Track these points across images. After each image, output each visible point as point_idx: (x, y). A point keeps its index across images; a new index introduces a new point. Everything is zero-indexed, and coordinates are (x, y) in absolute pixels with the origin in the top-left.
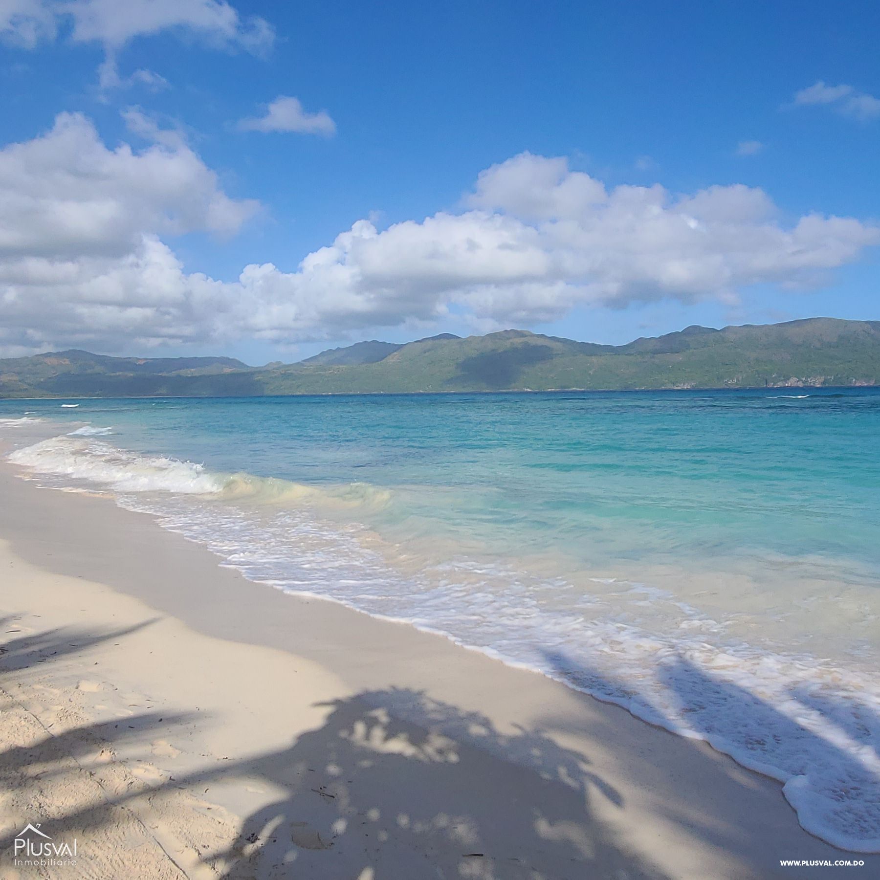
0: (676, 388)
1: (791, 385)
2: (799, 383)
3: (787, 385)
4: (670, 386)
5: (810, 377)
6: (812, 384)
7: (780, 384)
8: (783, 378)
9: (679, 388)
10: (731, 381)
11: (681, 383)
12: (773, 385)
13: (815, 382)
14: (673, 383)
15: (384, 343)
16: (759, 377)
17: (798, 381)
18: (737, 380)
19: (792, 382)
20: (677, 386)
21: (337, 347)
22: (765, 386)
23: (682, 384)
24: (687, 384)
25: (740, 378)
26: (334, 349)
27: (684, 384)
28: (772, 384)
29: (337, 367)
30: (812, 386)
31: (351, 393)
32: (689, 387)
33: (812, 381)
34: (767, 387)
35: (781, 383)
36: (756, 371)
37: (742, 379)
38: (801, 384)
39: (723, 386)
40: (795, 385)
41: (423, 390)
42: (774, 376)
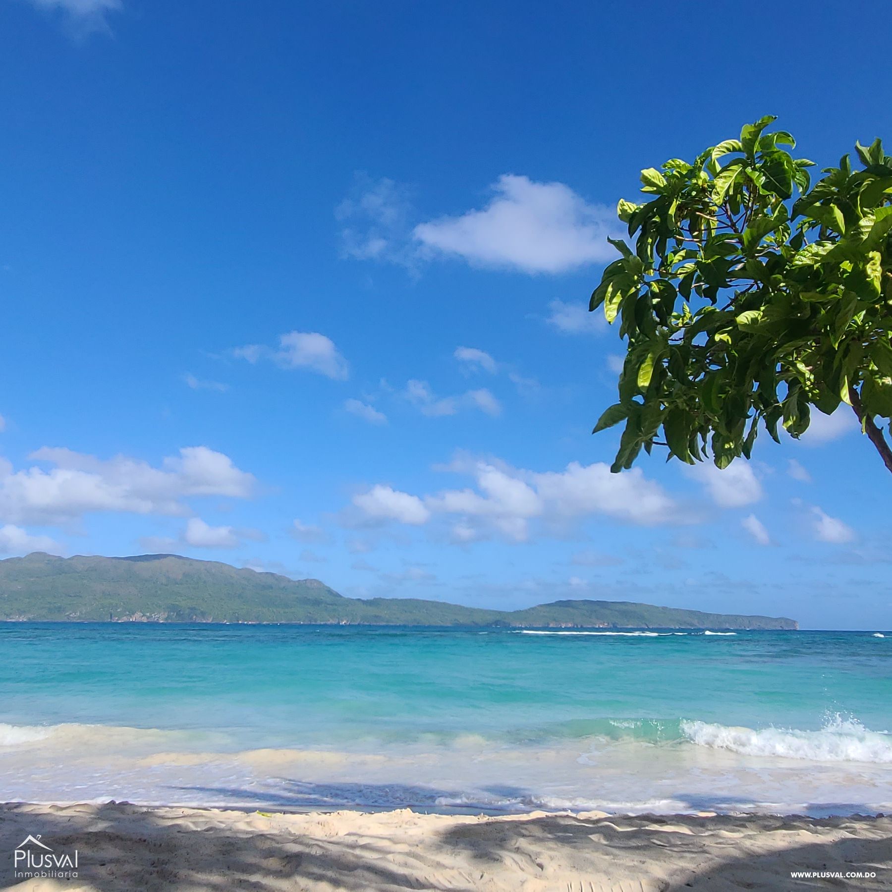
1: (135, 620)
2: (143, 618)
3: (131, 620)
5: (154, 613)
6: (155, 620)
7: (125, 619)
8: (128, 613)
10: (74, 614)
11: (15, 615)
12: (118, 620)
13: (159, 618)
14: (7, 615)
16: (104, 611)
17: (143, 616)
18: (80, 612)
19: (137, 617)
20: (10, 618)
22: (109, 620)
23: (18, 616)
25: (84, 611)
28: (117, 618)
30: (155, 622)
33: (156, 616)
34: (111, 621)
35: (125, 617)
36: (101, 604)
37: (86, 612)
38: (145, 620)
39: (65, 619)
40: (139, 620)
42: (119, 610)
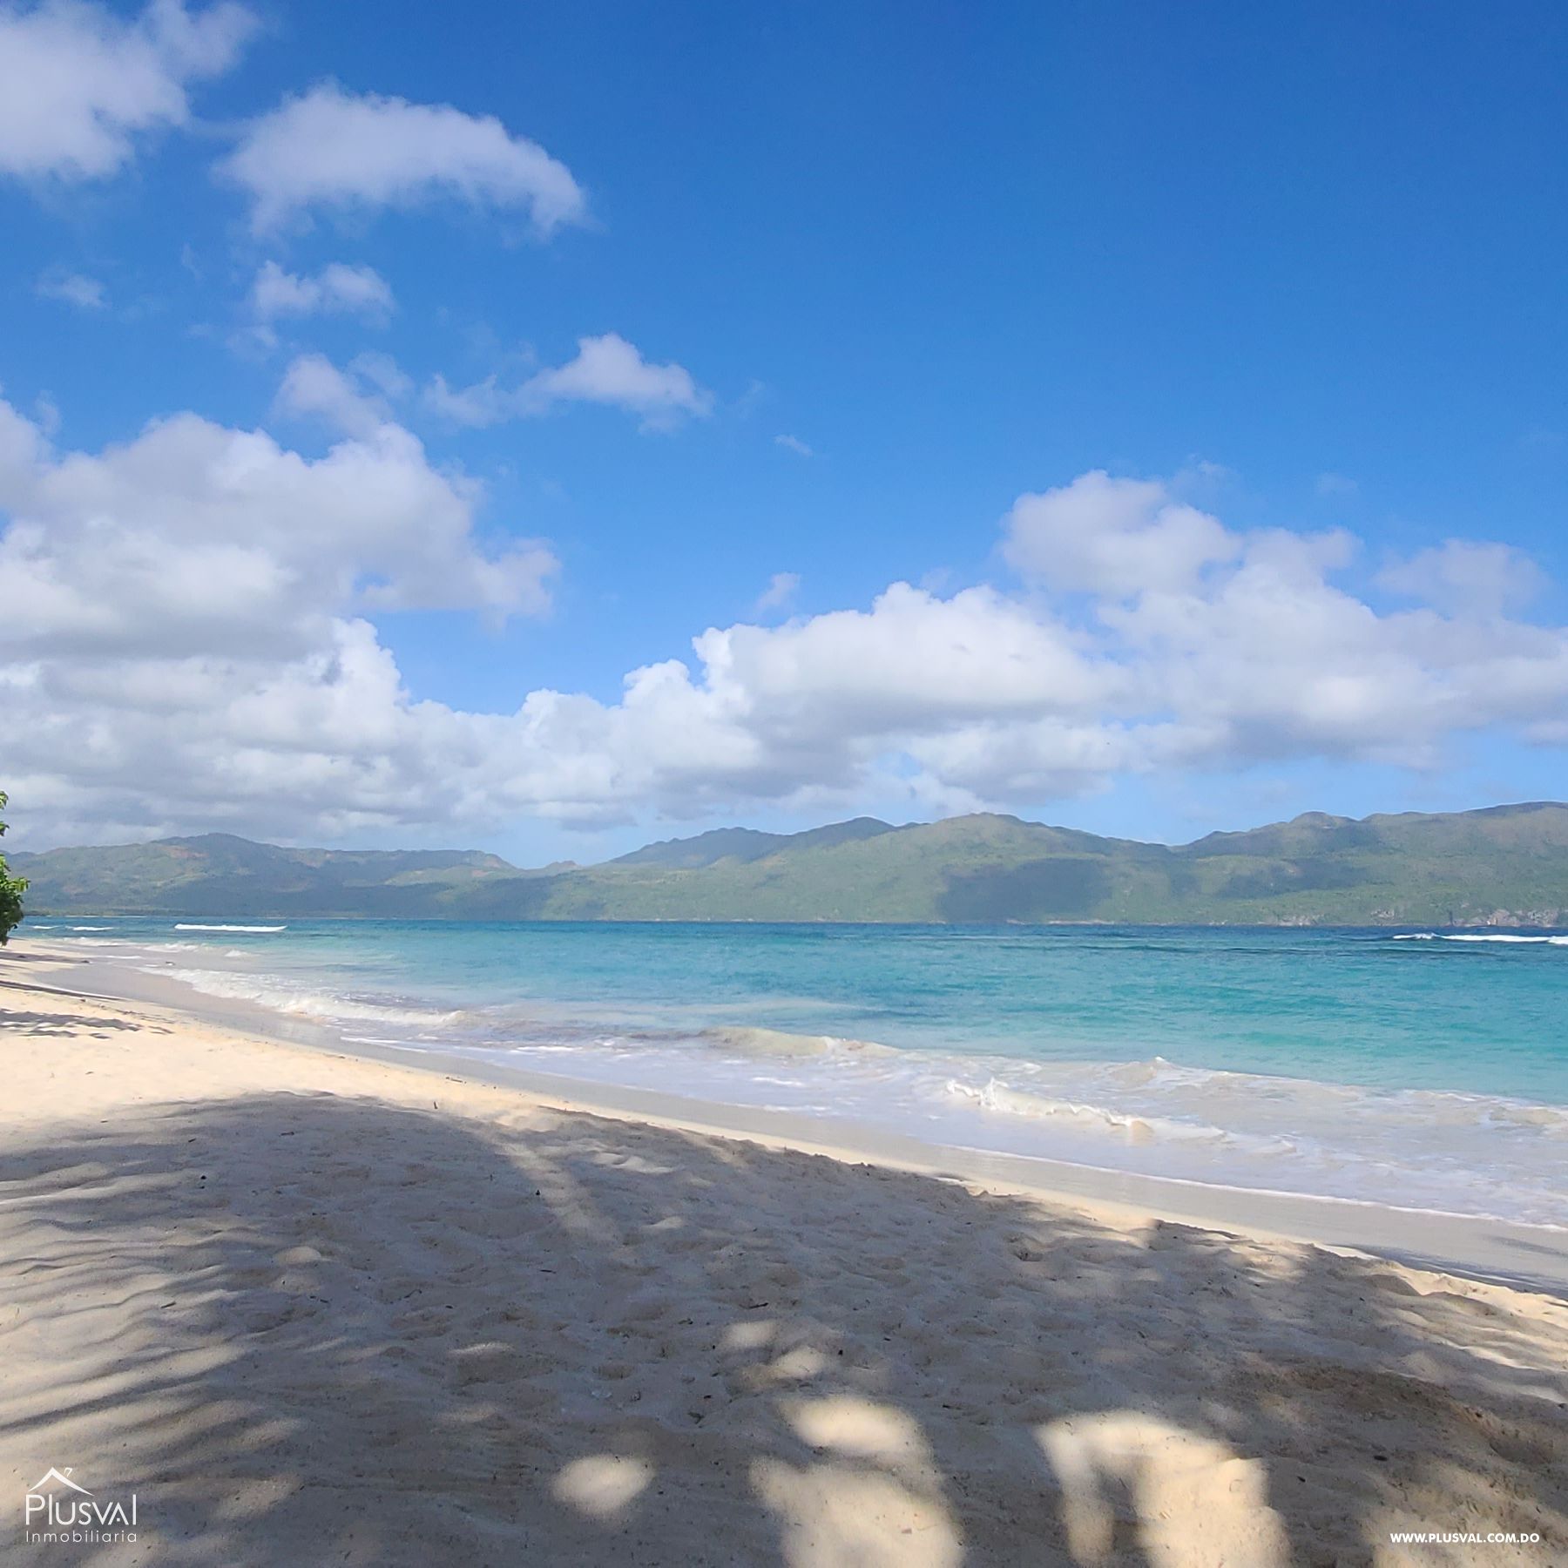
0: (1283, 924)
1: (1498, 922)
2: (1512, 919)
3: (1490, 923)
4: (1271, 921)
5: (1531, 910)
6: (1536, 923)
7: (1478, 921)
8: (1482, 910)
9: (1289, 924)
10: (1385, 913)
11: (1291, 914)
12: (1460, 923)
13: (1540, 919)
14: (1278, 916)
15: (755, 831)
16: (1438, 907)
17: (1510, 916)
18: (1396, 911)
19: (1496, 917)
20: (1285, 921)
21: (672, 838)
22: (1449, 923)
23: (1294, 918)
24: (1303, 917)
25: (1402, 909)
26: (666, 841)
27: (1298, 917)
28: (1459, 920)
29: (671, 873)
30: (1534, 925)
31: (695, 919)
32: (1308, 924)
33: (1535, 916)
34: (1453, 925)
35: (1478, 918)
36: (1431, 895)
37: (1405, 910)
38: (1515, 922)
39: (1369, 923)
40: (1504, 922)
41: (824, 917)
42: (1464, 905)
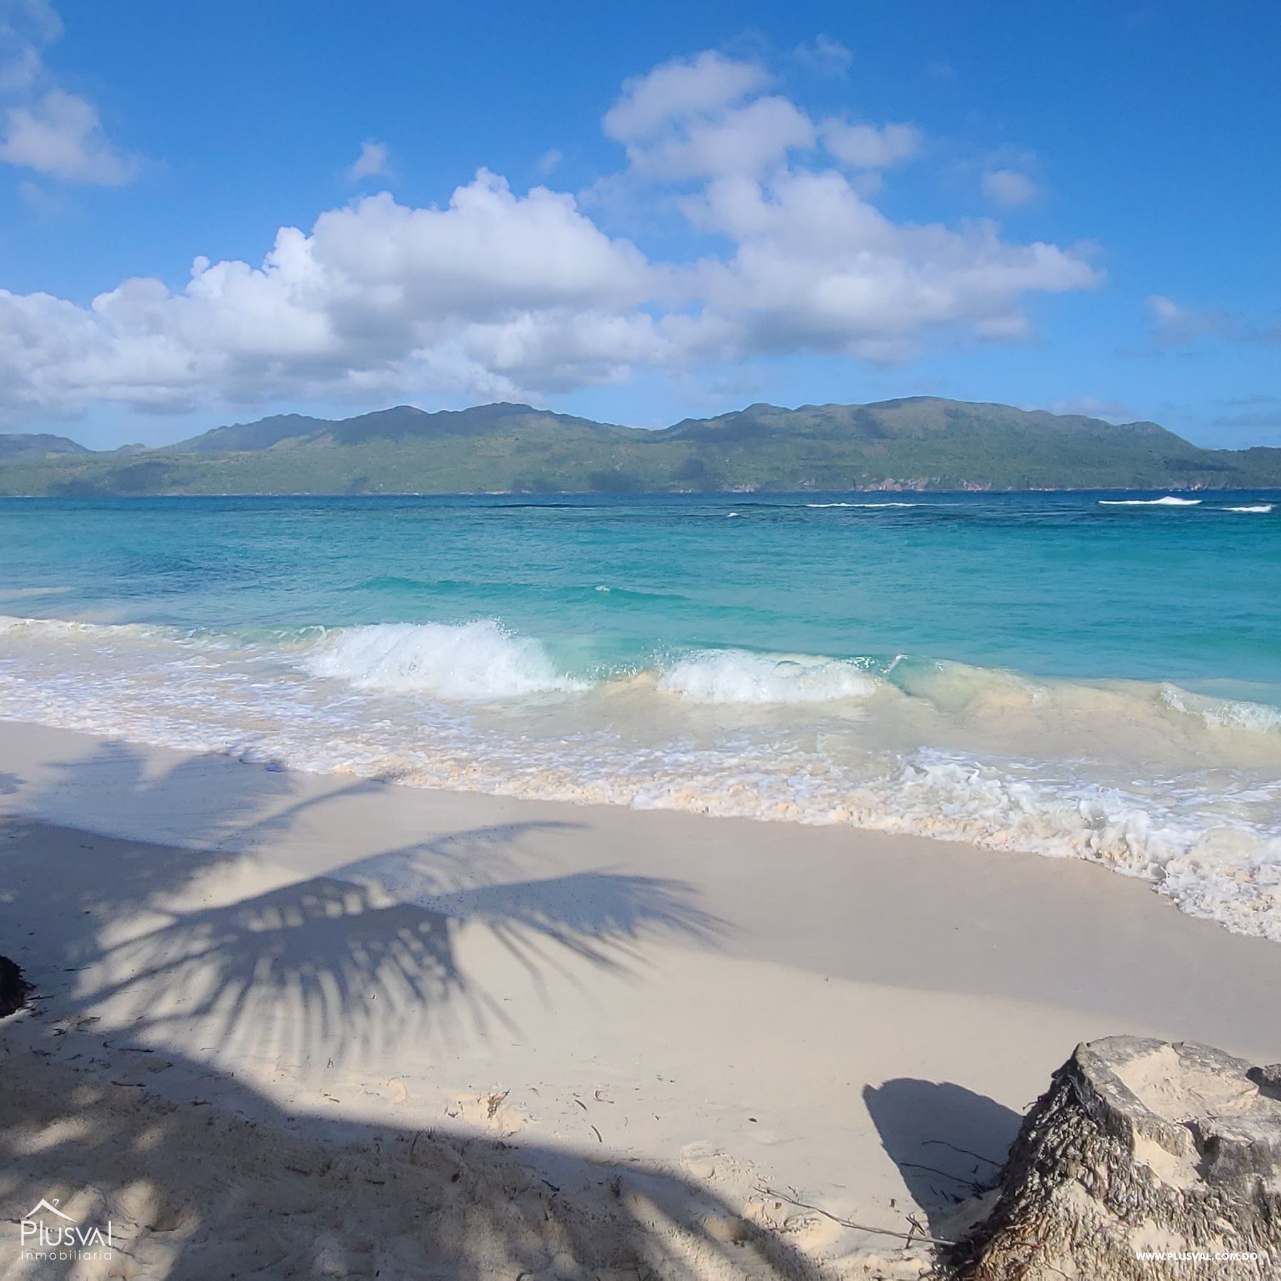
0: (734, 491)
1: (885, 488)
2: (895, 486)
3: (880, 489)
4: (726, 489)
5: (910, 478)
6: (913, 488)
7: (872, 487)
8: (875, 480)
9: (738, 491)
10: (808, 482)
11: (741, 485)
12: (863, 489)
13: (917, 485)
14: (731, 485)
16: (845, 477)
17: (895, 483)
18: (816, 481)
19: (888, 485)
20: (735, 489)
22: (853, 489)
23: (743, 486)
25: (820, 478)
27: (746, 486)
28: (862, 487)
30: (911, 491)
33: (913, 482)
34: (855, 491)
35: (873, 485)
37: (823, 479)
38: (898, 488)
39: (797, 489)
40: (890, 488)
42: (864, 476)
